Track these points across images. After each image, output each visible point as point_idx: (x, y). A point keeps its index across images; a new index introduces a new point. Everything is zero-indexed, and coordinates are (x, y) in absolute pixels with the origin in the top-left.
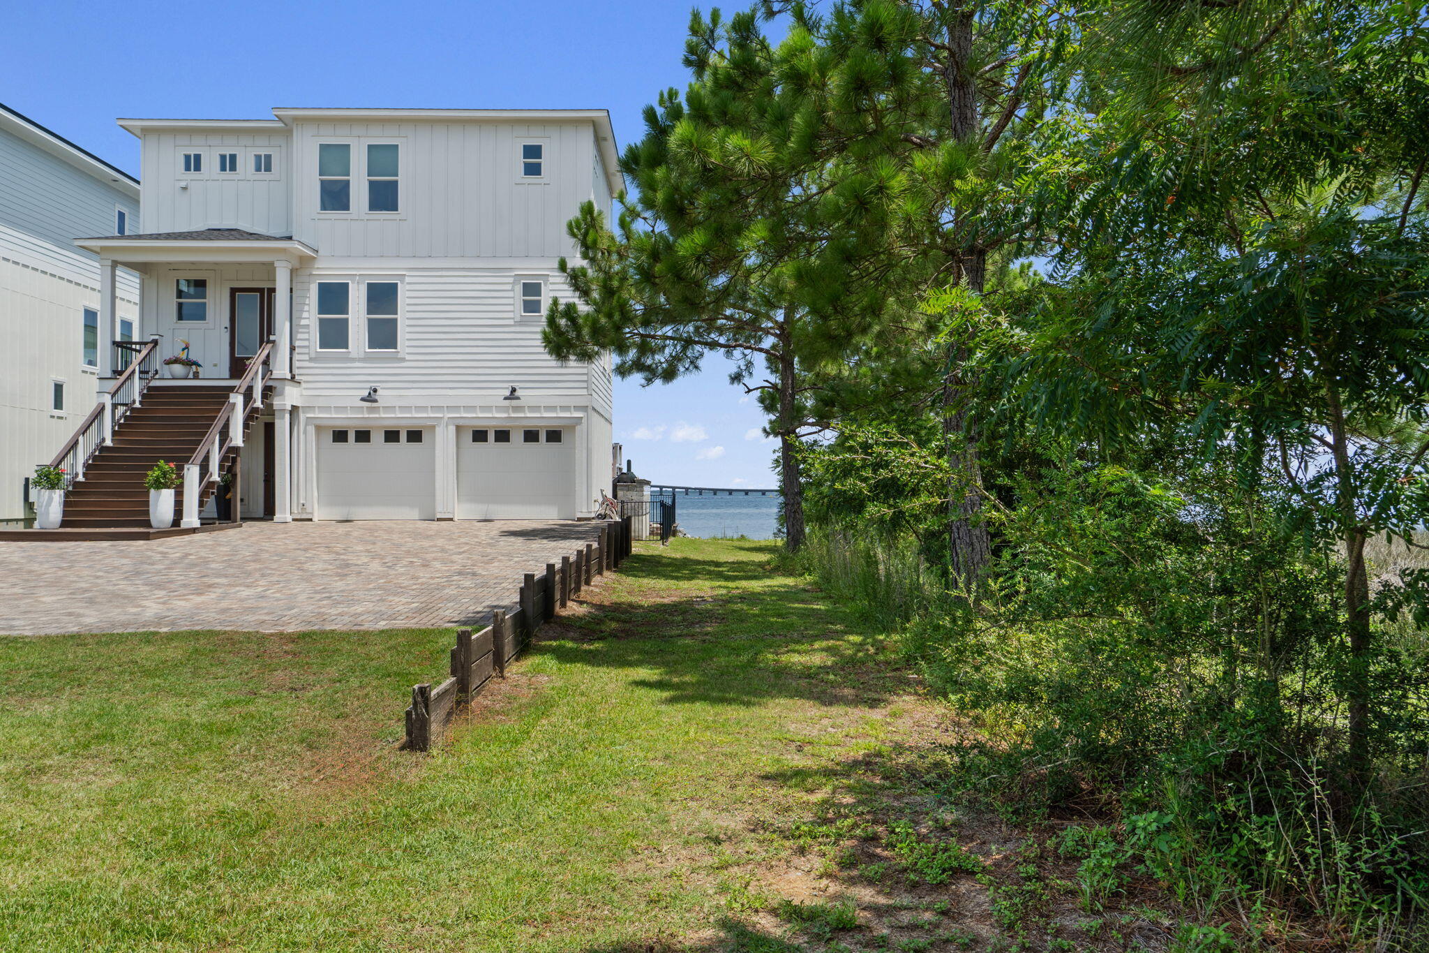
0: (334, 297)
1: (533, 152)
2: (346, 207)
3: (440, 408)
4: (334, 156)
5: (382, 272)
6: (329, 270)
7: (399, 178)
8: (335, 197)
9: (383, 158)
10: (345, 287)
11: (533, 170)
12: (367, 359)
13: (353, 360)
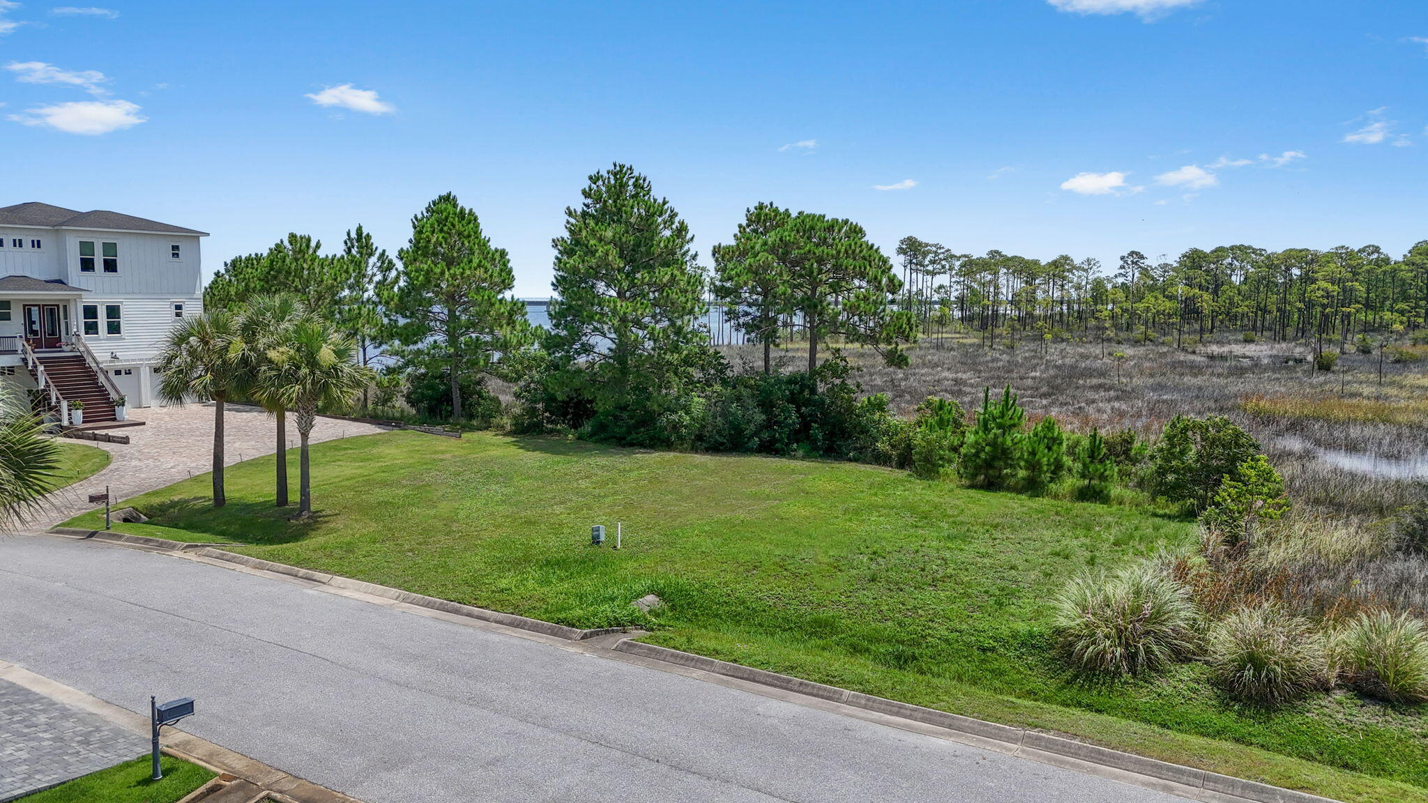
0: (90, 312)
1: (175, 248)
2: (93, 269)
3: (142, 360)
4: (86, 247)
5: (112, 301)
6: (89, 300)
7: (118, 259)
8: (87, 265)
9: (110, 248)
10: (95, 307)
11: (176, 255)
12: (108, 339)
13: (102, 340)
